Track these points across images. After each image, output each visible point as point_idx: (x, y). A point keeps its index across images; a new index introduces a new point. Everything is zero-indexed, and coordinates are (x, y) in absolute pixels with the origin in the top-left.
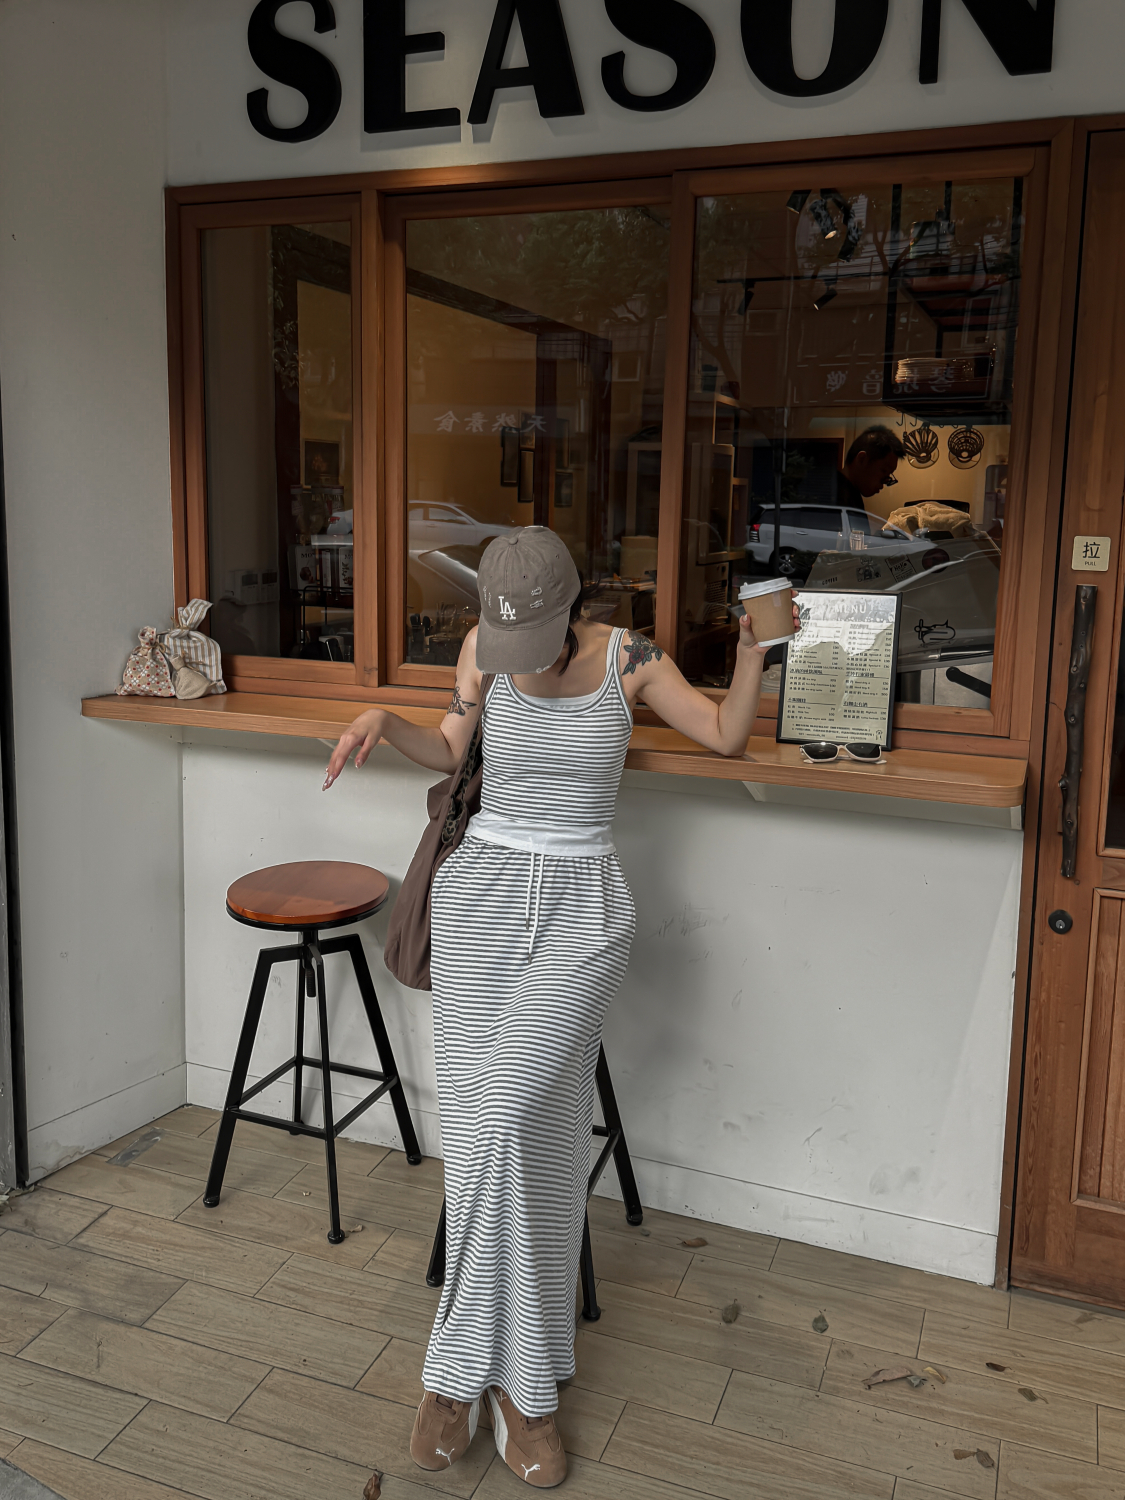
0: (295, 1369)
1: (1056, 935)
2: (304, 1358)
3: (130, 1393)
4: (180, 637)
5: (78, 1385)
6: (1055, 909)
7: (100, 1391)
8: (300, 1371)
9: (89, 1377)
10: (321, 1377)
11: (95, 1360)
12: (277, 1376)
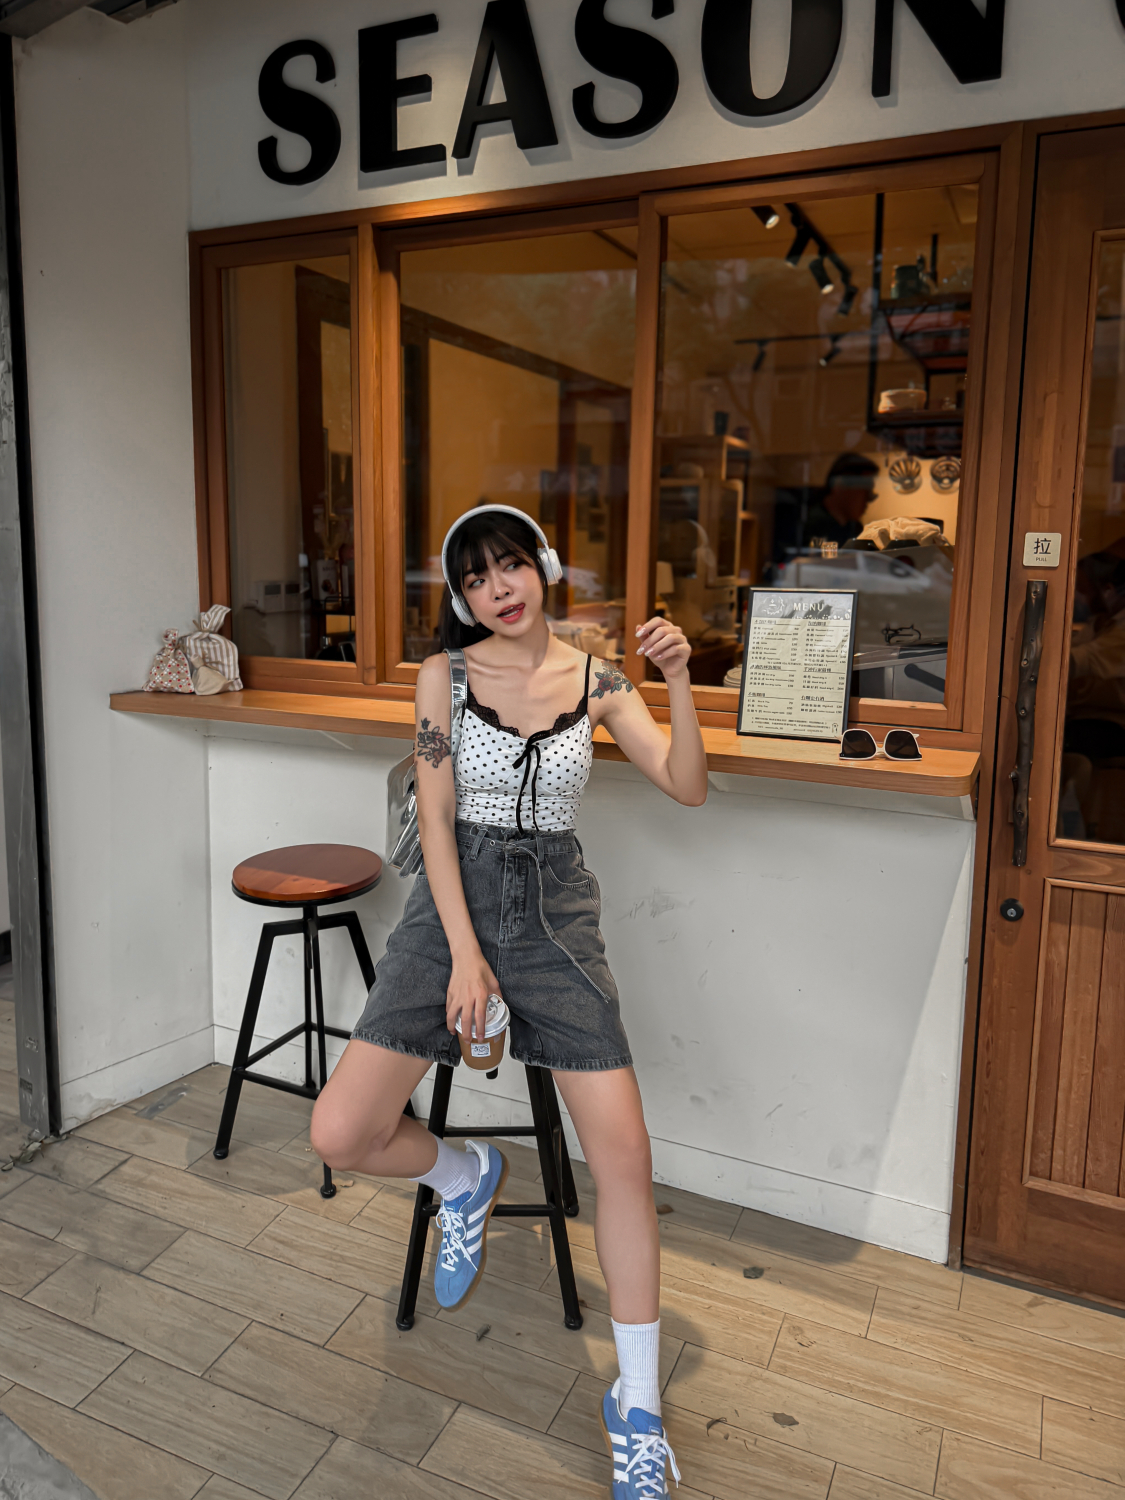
0: (272, 1323)
1: (1007, 923)
2: (282, 1312)
3: (118, 1342)
4: (201, 640)
5: (74, 1331)
6: (1007, 898)
7: (91, 1338)
8: (277, 1326)
9: (83, 1323)
10: (295, 1333)
11: (92, 1306)
12: (255, 1330)
